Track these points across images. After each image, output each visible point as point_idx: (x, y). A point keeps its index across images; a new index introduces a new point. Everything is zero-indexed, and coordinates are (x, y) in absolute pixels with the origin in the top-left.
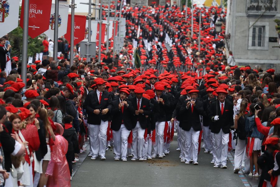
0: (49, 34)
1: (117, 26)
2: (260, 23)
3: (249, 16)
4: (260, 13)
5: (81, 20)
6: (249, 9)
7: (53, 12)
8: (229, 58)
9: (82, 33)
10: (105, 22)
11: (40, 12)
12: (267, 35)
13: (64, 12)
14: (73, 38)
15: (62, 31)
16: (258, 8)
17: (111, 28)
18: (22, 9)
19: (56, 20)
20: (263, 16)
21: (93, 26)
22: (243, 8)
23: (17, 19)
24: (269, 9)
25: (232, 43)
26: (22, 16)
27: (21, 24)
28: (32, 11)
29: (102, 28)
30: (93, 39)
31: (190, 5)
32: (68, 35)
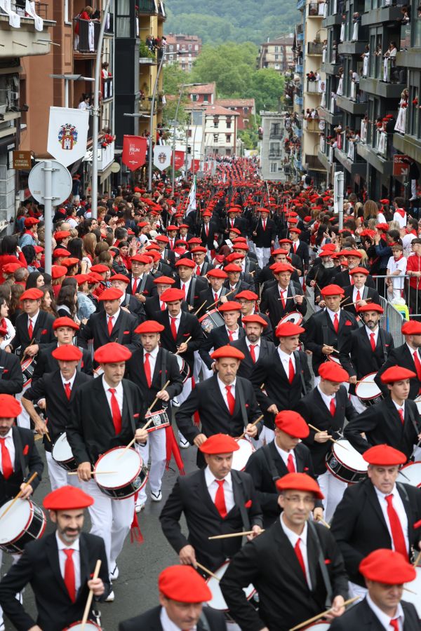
0: (183, 168)
1: (212, 164)
2: (274, 162)
3: (270, 159)
4: (274, 157)
5: (197, 162)
6: (270, 155)
7: (185, 158)
8: (261, 178)
9: (198, 167)
10: (207, 162)
11: (179, 158)
12: (278, 167)
13: (190, 158)
14: (194, 170)
15: (189, 166)
16: (273, 155)
17: (210, 165)
18: (172, 157)
19: (186, 162)
20: (276, 159)
21: (202, 164)
22: (267, 155)
23: (170, 162)
24: (278, 156)
25: (262, 170)
26: (172, 160)
27: (172, 164)
28: (176, 158)
29: (206, 165)
30: (203, 170)
31: (244, 154)
32: (192, 169)
